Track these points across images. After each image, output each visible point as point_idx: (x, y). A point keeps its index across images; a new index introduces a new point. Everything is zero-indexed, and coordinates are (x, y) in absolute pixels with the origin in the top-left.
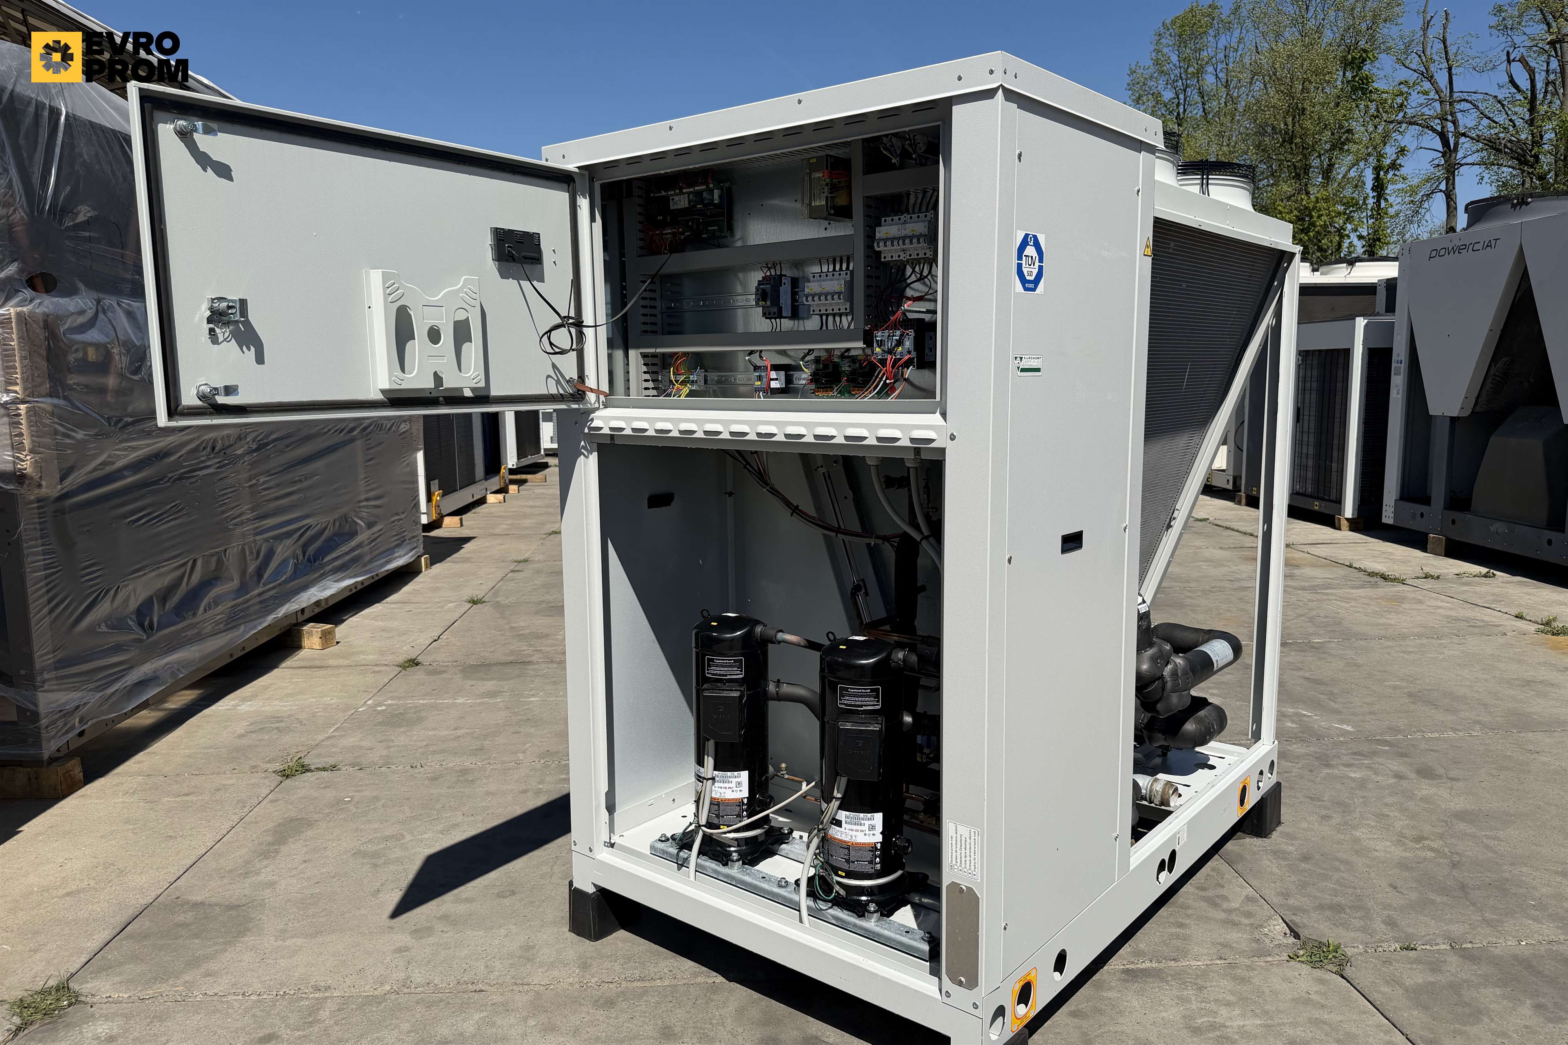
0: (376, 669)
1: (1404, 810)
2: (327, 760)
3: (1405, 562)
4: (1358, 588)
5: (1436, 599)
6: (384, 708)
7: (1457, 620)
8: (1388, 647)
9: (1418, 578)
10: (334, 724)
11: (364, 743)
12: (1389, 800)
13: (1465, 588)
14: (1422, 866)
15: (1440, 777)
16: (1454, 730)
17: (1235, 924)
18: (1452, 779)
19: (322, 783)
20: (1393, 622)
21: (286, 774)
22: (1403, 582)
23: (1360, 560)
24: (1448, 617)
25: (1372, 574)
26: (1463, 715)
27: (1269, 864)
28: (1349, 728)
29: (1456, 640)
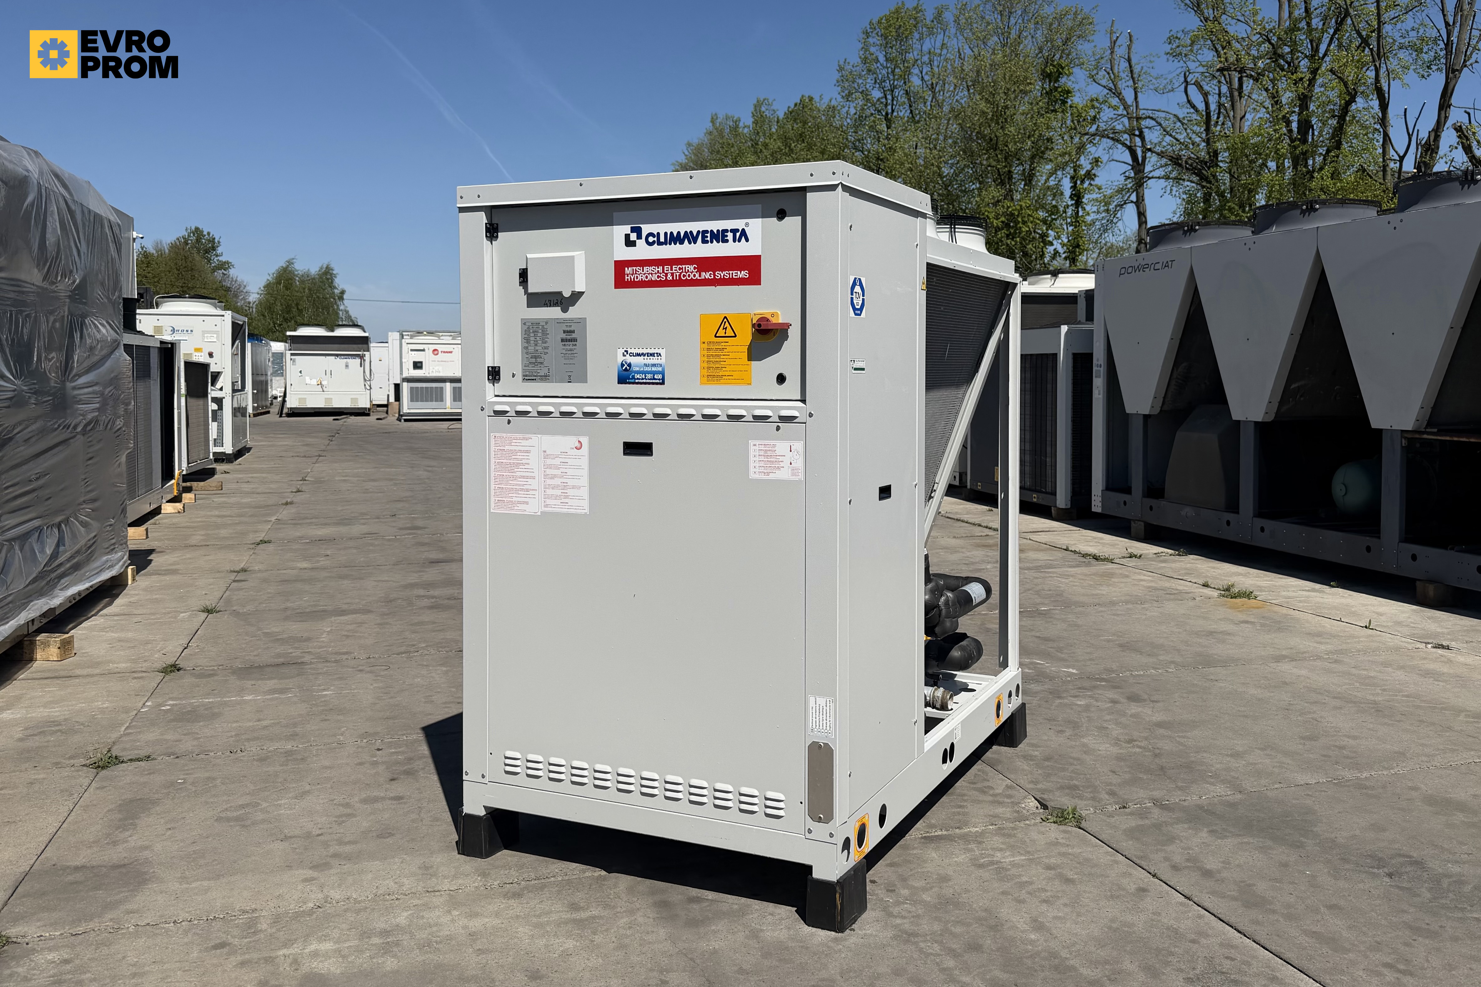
0: (136, 675)
1: (1118, 724)
2: (136, 752)
3: (1113, 545)
4: (1074, 567)
5: (1139, 574)
6: (168, 707)
7: (1156, 589)
8: (1102, 611)
9: (1124, 557)
10: (123, 724)
11: (168, 737)
12: (1108, 717)
13: (1163, 565)
14: (1133, 758)
15: (1145, 700)
16: (1154, 668)
17: (1000, 803)
18: (1153, 701)
19: (144, 771)
20: (1104, 593)
21: (100, 766)
22: (1112, 561)
23: (1075, 544)
24: (1149, 587)
25: (1085, 556)
26: (1161, 658)
27: (1021, 764)
28: (1074, 671)
29: (1155, 604)
